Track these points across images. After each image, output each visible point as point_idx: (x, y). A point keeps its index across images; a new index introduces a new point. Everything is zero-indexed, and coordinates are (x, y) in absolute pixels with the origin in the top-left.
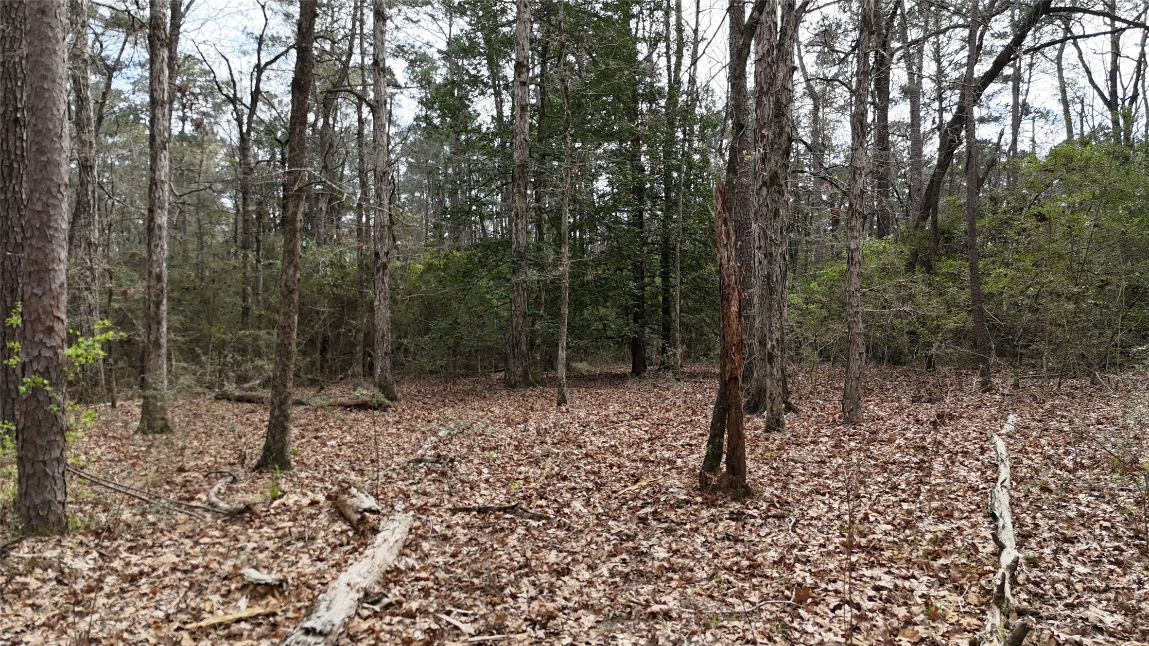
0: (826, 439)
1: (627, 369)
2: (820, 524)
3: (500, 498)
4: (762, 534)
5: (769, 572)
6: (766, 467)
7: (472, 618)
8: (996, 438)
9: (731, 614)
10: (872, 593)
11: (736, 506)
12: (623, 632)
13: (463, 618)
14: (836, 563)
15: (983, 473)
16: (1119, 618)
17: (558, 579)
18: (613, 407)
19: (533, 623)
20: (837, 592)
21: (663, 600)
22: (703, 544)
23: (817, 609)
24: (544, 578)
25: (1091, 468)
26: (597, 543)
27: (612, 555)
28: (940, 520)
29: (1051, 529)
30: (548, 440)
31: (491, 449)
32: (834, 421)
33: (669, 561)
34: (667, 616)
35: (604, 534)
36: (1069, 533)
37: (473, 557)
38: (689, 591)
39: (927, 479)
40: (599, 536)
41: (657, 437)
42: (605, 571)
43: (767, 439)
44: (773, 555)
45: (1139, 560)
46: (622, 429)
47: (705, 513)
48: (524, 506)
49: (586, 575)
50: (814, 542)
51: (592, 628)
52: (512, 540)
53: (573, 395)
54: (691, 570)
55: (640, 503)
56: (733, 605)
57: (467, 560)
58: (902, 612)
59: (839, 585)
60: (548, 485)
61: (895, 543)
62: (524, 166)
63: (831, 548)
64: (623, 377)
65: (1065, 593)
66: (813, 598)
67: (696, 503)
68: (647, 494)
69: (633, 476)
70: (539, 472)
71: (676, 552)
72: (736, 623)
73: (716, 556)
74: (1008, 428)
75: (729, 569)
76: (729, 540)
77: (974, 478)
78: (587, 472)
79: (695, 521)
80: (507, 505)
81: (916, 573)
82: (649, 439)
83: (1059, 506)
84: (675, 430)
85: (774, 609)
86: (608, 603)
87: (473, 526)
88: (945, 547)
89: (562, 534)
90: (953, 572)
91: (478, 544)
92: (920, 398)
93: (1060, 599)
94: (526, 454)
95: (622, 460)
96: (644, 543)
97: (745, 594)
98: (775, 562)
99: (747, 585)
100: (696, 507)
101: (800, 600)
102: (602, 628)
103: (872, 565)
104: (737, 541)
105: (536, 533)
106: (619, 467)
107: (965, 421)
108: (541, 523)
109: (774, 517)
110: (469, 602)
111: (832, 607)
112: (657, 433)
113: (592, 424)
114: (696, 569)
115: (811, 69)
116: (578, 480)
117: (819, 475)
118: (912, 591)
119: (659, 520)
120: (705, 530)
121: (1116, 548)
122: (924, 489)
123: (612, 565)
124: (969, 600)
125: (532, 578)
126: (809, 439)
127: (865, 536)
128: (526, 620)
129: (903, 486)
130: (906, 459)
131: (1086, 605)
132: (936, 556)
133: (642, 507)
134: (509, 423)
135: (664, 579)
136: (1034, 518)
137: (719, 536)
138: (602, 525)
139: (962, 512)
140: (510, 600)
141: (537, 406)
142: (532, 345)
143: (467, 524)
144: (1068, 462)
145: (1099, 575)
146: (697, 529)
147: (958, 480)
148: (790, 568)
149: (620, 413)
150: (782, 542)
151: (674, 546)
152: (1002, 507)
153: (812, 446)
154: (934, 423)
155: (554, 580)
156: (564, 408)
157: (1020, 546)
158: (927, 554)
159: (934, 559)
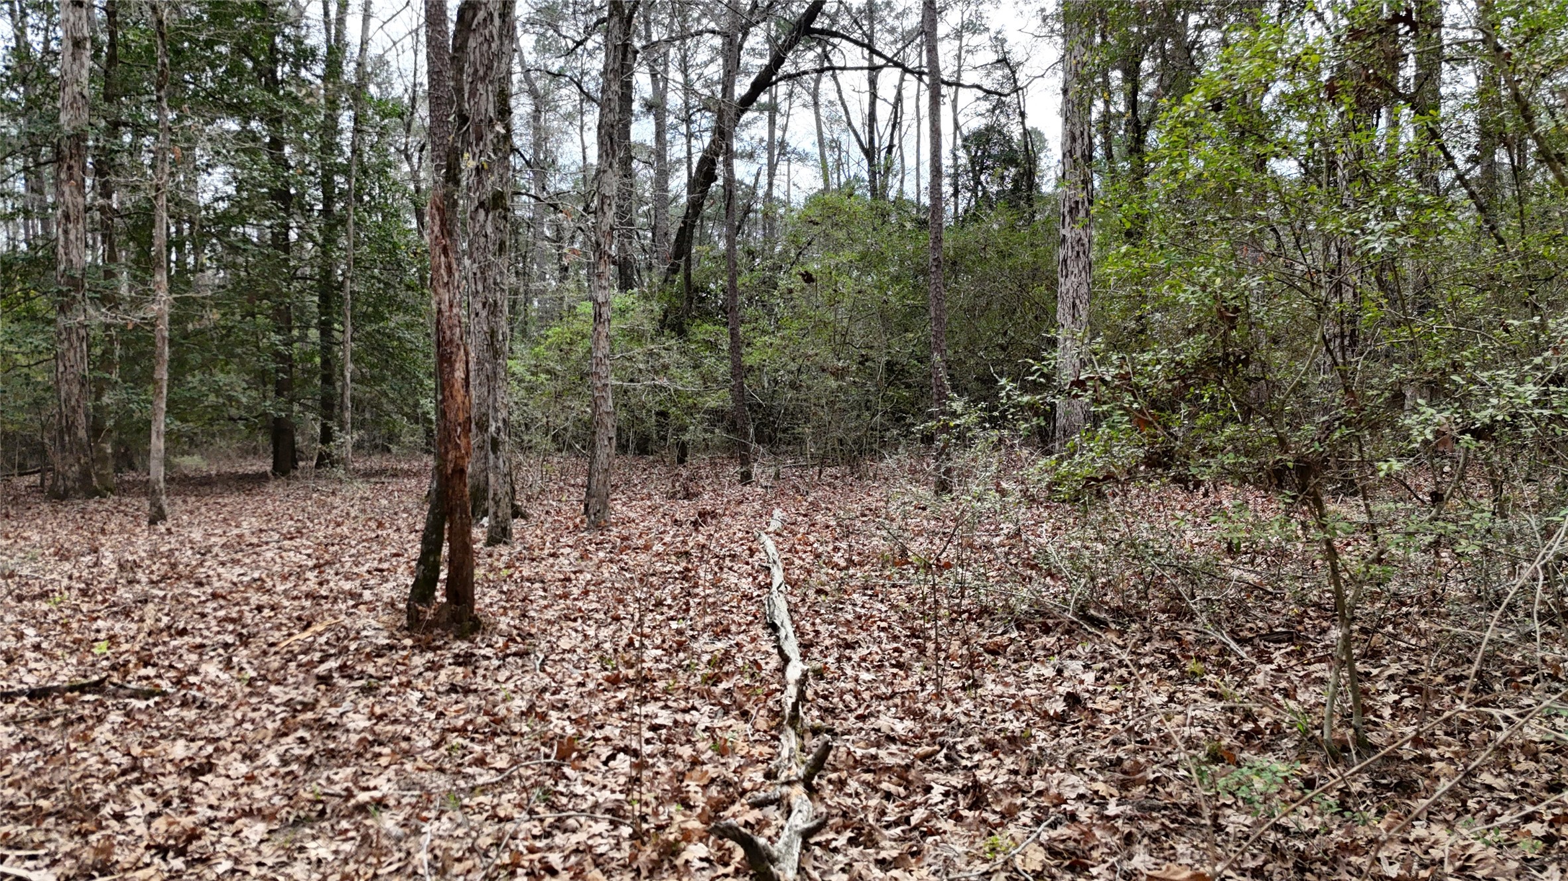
0: (568, 550)
1: (265, 465)
2: (575, 658)
3: (66, 672)
4: (501, 678)
5: (516, 727)
6: (494, 592)
7: (47, 860)
8: (764, 537)
9: (473, 789)
10: (649, 735)
11: (461, 646)
12: (314, 838)
13: (30, 864)
14: (601, 704)
15: (755, 578)
16: (909, 723)
17: (194, 780)
18: (248, 524)
19: (162, 851)
20: (607, 739)
21: (371, 784)
22: (420, 703)
23: (585, 764)
24: (170, 783)
25: (861, 564)
26: (253, 721)
27: (280, 734)
28: (717, 637)
29: (831, 636)
30: (141, 576)
31: (34, 598)
32: (576, 527)
33: (374, 733)
34: (381, 804)
35: (264, 707)
36: (849, 638)
37: (33, 767)
38: (409, 766)
39: (696, 591)
40: (254, 710)
41: (327, 563)
42: (272, 758)
43: (490, 556)
44: (519, 704)
45: (918, 660)
46: (269, 555)
47: (418, 661)
48: (115, 680)
49: (243, 768)
50: (570, 681)
51: (262, 841)
52: (102, 733)
53: (177, 508)
54: (407, 739)
55: (317, 656)
56: (473, 777)
57: (21, 773)
58: (686, 751)
59: (608, 731)
60: (155, 645)
61: (669, 670)
62: (79, 137)
63: (591, 685)
64: (260, 479)
65: (854, 705)
66: (579, 751)
67: (405, 648)
68: (327, 643)
69: (299, 618)
70: (134, 626)
71: (381, 718)
72: (481, 799)
73: (440, 715)
74: (775, 525)
75: (462, 731)
76: (457, 692)
77: (746, 584)
78: (221, 621)
79: (405, 672)
80: (84, 681)
81: (697, 704)
82: (315, 567)
83: (835, 609)
84: (353, 551)
85: (530, 772)
86: (285, 802)
87: (24, 720)
88: (725, 669)
89: (191, 714)
90: (738, 696)
91: (39, 746)
92: (675, 494)
93: (850, 711)
94: (105, 601)
95: (276, 599)
96: (332, 711)
97: (488, 760)
98: (522, 713)
99: (489, 747)
100: (405, 653)
101: (563, 756)
102: (280, 838)
103: (643, 701)
104: (467, 691)
105: (144, 718)
106: (273, 608)
107: (727, 519)
108: (151, 702)
109: (515, 654)
110: (38, 837)
111: (603, 758)
112: (327, 557)
113: (216, 550)
114: (414, 736)
115: (530, 58)
116: (206, 633)
117: (565, 596)
118: (695, 725)
119: (351, 678)
120: (419, 683)
121: (896, 650)
122: (693, 602)
123: (283, 749)
124: (758, 726)
125: (149, 785)
126: (546, 552)
127: (632, 666)
128: (148, 847)
129: (669, 601)
130: (667, 569)
131: (876, 715)
132: (716, 680)
133: (322, 661)
134: (63, 555)
135: (369, 756)
136: (813, 624)
137: (441, 689)
138: (258, 694)
139: (740, 625)
140: (114, 824)
141: (111, 526)
142: (96, 430)
143: (14, 717)
144: (839, 559)
145: (883, 681)
146: (409, 682)
147: (728, 589)
148: (543, 717)
149: (261, 531)
150: (528, 686)
151: (378, 710)
152: (782, 616)
153: (551, 560)
154: (695, 523)
155: (187, 782)
156: (162, 528)
157: (804, 657)
158: (706, 679)
159: (715, 684)
